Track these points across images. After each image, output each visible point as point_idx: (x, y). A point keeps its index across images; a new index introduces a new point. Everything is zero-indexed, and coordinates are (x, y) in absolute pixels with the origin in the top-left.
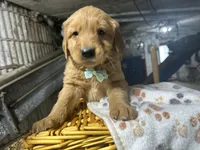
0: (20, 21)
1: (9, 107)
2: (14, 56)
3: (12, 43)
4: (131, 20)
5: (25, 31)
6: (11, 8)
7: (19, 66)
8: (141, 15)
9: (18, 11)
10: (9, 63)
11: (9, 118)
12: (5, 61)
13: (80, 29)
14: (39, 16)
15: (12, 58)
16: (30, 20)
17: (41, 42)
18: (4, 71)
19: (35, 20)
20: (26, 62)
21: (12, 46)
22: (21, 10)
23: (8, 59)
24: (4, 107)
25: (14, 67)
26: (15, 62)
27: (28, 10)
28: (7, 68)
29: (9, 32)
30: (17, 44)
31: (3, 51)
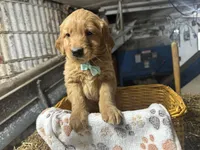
0: (54, 15)
1: (44, 92)
2: (48, 47)
3: (47, 35)
6: (45, 4)
7: (52, 56)
8: (170, 2)
9: (52, 6)
10: (45, 53)
11: (43, 100)
13: (71, 31)
14: (70, 8)
15: (47, 49)
16: (62, 13)
18: (40, 61)
21: (47, 38)
22: (54, 5)
23: (44, 50)
24: (40, 92)
25: (49, 56)
26: (50, 53)
27: (61, 4)
28: (43, 57)
29: (44, 25)
30: (51, 36)
31: (40, 43)
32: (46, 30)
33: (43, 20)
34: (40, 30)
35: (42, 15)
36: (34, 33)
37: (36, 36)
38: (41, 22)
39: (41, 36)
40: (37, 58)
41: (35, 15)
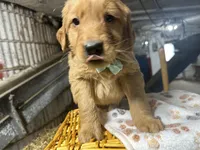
0: (26, 22)
1: (17, 109)
3: (18, 44)
5: (31, 32)
6: (17, 10)
7: (25, 67)
8: (147, 14)
9: (24, 13)
10: (16, 64)
11: (17, 119)
14: (44, 16)
15: (18, 60)
16: (35, 21)
17: (46, 43)
18: (11, 73)
19: (40, 21)
20: (32, 63)
21: (18, 47)
22: (27, 12)
23: (15, 61)
24: (13, 109)
25: (20, 68)
26: (22, 63)
27: (34, 11)
28: (14, 69)
29: (15, 32)
30: (23, 45)
31: (10, 52)
32: (17, 38)
33: (14, 27)
39: (12, 44)
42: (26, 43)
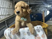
2: (9, 12)
3: (8, 9)
4: (39, 3)
5: (12, 6)
7: (10, 15)
9: (10, 1)
12: (7, 13)
13: (17, 6)
14: (15, 2)
15: (8, 13)
16: (13, 3)
19: (14, 3)
21: (8, 10)
28: (7, 15)
31: (6, 11)
32: (8, 8)
33: (8, 5)
34: (7, 7)
35: (7, 3)
36: (5, 8)
37: (5, 9)
38: (7, 5)
39: (7, 9)
40: (6, 15)
41: (5, 3)
42: (10, 9)
